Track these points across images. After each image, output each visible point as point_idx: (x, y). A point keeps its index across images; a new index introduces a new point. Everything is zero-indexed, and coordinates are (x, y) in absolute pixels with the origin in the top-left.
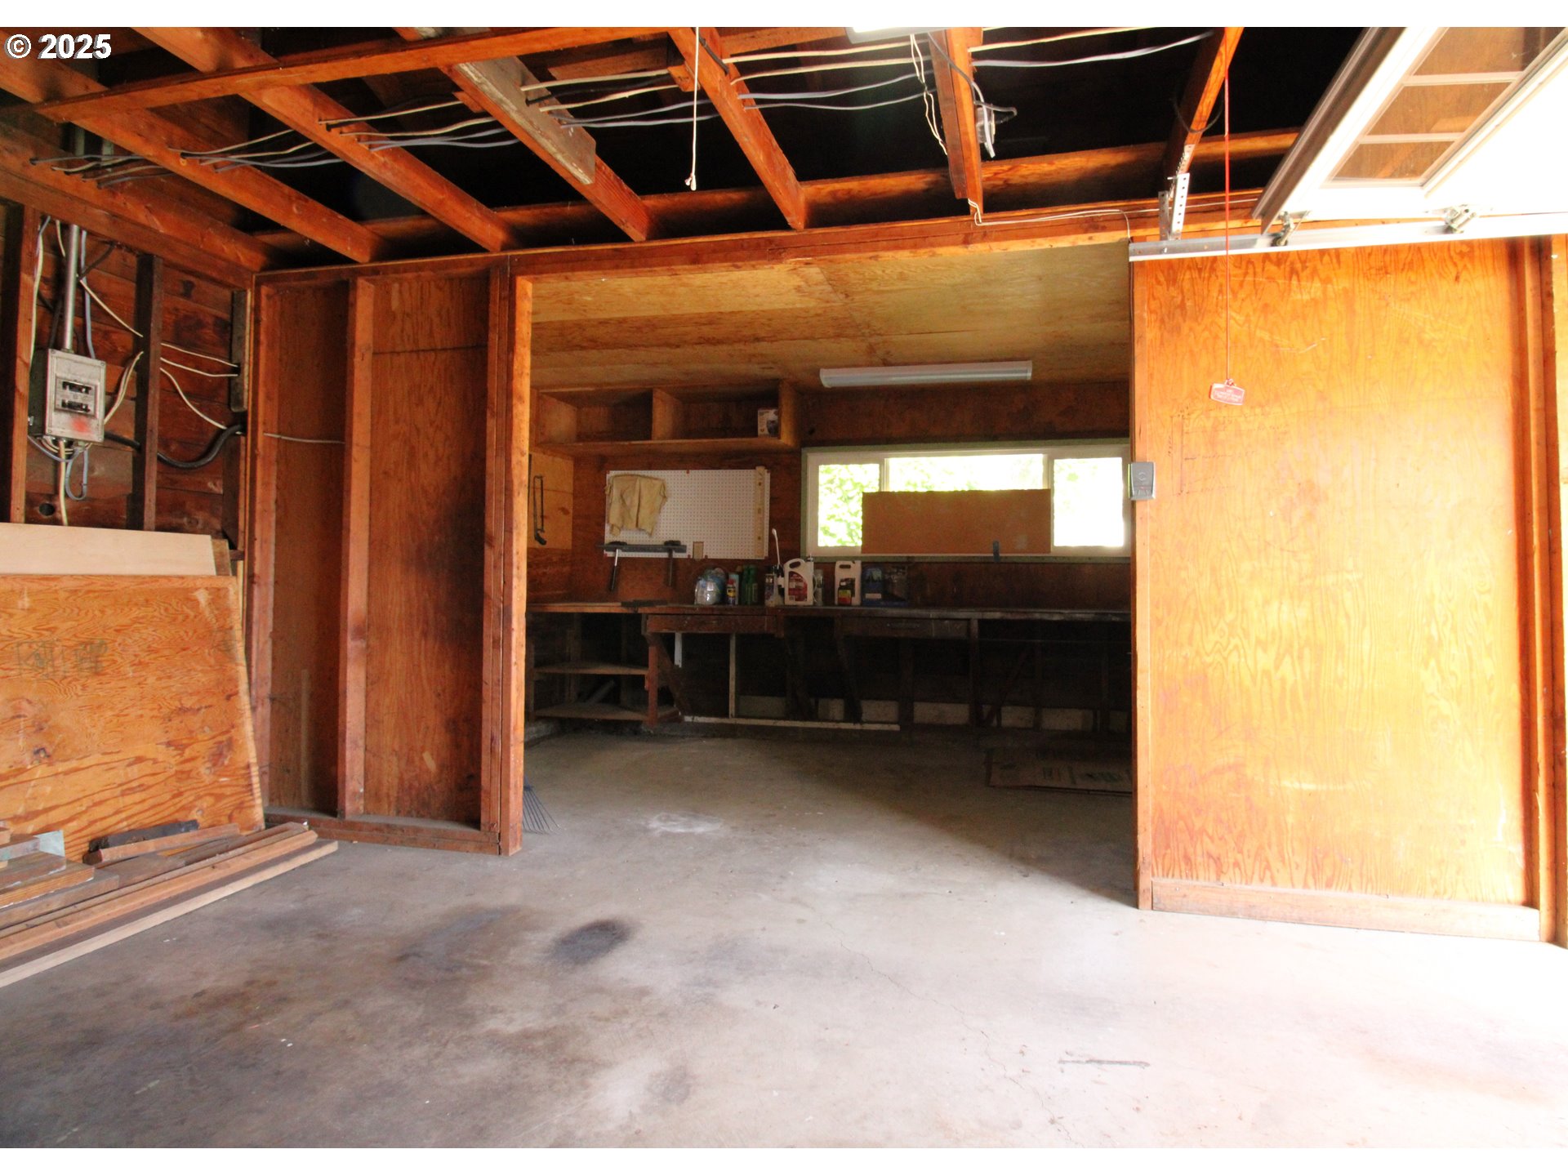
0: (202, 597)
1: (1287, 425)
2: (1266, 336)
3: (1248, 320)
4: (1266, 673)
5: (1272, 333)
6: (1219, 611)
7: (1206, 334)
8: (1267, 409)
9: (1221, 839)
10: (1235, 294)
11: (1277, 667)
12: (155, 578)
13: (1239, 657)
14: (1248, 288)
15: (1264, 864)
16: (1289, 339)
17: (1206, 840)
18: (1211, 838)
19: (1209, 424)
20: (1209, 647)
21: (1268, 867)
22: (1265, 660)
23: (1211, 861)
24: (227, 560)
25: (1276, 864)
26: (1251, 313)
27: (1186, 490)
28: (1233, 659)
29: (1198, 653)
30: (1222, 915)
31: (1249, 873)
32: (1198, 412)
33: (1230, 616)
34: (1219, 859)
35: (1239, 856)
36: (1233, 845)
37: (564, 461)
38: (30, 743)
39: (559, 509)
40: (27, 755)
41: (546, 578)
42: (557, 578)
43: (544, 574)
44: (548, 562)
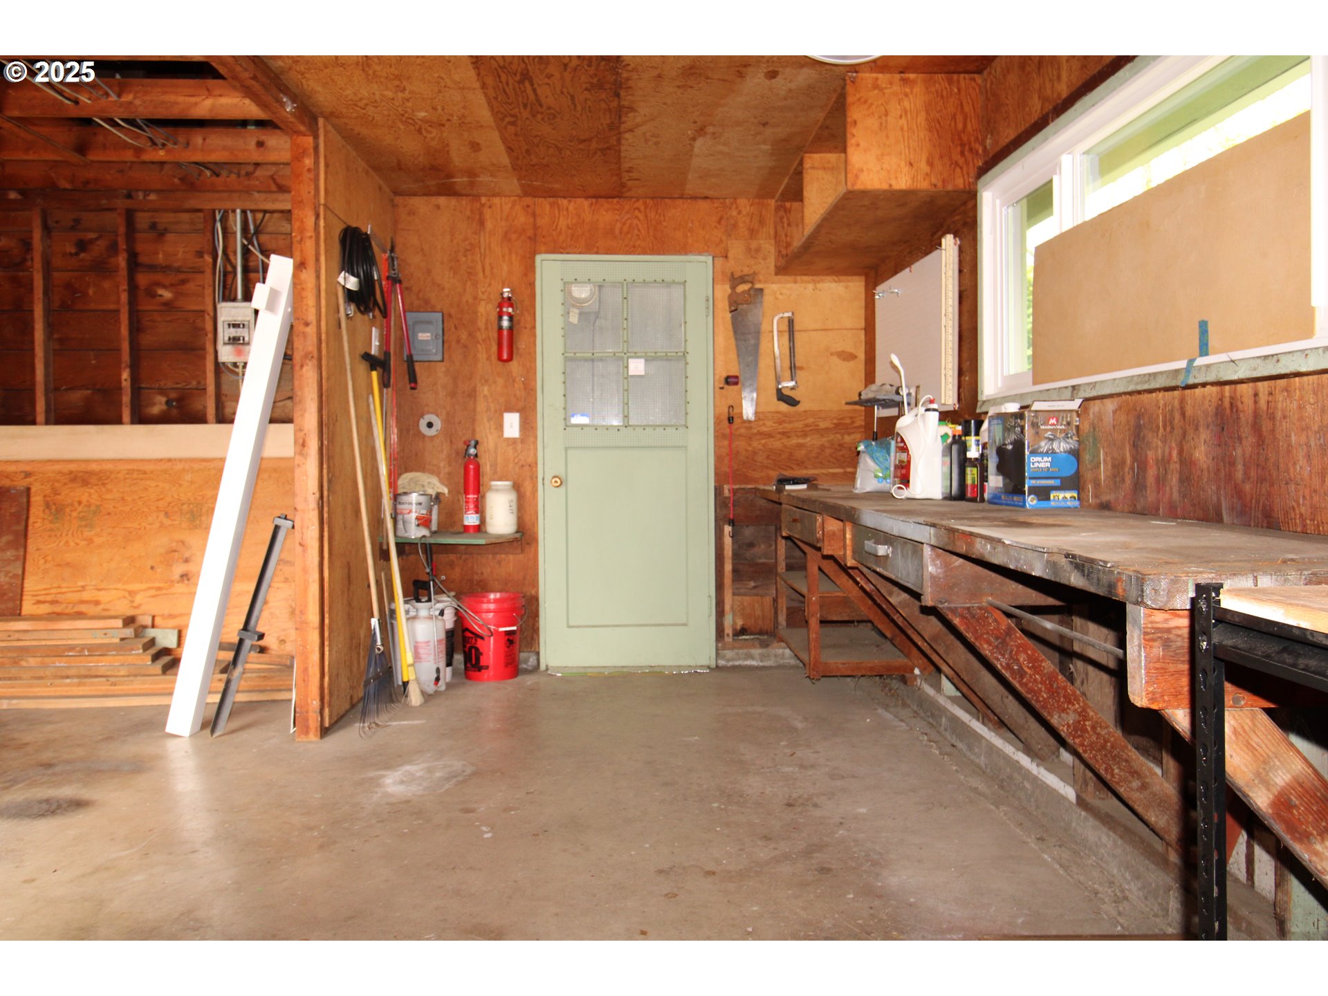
37: (841, 284)
38: (179, 569)
39: (832, 354)
40: (176, 577)
41: (803, 452)
42: (828, 451)
43: (801, 446)
44: (808, 429)
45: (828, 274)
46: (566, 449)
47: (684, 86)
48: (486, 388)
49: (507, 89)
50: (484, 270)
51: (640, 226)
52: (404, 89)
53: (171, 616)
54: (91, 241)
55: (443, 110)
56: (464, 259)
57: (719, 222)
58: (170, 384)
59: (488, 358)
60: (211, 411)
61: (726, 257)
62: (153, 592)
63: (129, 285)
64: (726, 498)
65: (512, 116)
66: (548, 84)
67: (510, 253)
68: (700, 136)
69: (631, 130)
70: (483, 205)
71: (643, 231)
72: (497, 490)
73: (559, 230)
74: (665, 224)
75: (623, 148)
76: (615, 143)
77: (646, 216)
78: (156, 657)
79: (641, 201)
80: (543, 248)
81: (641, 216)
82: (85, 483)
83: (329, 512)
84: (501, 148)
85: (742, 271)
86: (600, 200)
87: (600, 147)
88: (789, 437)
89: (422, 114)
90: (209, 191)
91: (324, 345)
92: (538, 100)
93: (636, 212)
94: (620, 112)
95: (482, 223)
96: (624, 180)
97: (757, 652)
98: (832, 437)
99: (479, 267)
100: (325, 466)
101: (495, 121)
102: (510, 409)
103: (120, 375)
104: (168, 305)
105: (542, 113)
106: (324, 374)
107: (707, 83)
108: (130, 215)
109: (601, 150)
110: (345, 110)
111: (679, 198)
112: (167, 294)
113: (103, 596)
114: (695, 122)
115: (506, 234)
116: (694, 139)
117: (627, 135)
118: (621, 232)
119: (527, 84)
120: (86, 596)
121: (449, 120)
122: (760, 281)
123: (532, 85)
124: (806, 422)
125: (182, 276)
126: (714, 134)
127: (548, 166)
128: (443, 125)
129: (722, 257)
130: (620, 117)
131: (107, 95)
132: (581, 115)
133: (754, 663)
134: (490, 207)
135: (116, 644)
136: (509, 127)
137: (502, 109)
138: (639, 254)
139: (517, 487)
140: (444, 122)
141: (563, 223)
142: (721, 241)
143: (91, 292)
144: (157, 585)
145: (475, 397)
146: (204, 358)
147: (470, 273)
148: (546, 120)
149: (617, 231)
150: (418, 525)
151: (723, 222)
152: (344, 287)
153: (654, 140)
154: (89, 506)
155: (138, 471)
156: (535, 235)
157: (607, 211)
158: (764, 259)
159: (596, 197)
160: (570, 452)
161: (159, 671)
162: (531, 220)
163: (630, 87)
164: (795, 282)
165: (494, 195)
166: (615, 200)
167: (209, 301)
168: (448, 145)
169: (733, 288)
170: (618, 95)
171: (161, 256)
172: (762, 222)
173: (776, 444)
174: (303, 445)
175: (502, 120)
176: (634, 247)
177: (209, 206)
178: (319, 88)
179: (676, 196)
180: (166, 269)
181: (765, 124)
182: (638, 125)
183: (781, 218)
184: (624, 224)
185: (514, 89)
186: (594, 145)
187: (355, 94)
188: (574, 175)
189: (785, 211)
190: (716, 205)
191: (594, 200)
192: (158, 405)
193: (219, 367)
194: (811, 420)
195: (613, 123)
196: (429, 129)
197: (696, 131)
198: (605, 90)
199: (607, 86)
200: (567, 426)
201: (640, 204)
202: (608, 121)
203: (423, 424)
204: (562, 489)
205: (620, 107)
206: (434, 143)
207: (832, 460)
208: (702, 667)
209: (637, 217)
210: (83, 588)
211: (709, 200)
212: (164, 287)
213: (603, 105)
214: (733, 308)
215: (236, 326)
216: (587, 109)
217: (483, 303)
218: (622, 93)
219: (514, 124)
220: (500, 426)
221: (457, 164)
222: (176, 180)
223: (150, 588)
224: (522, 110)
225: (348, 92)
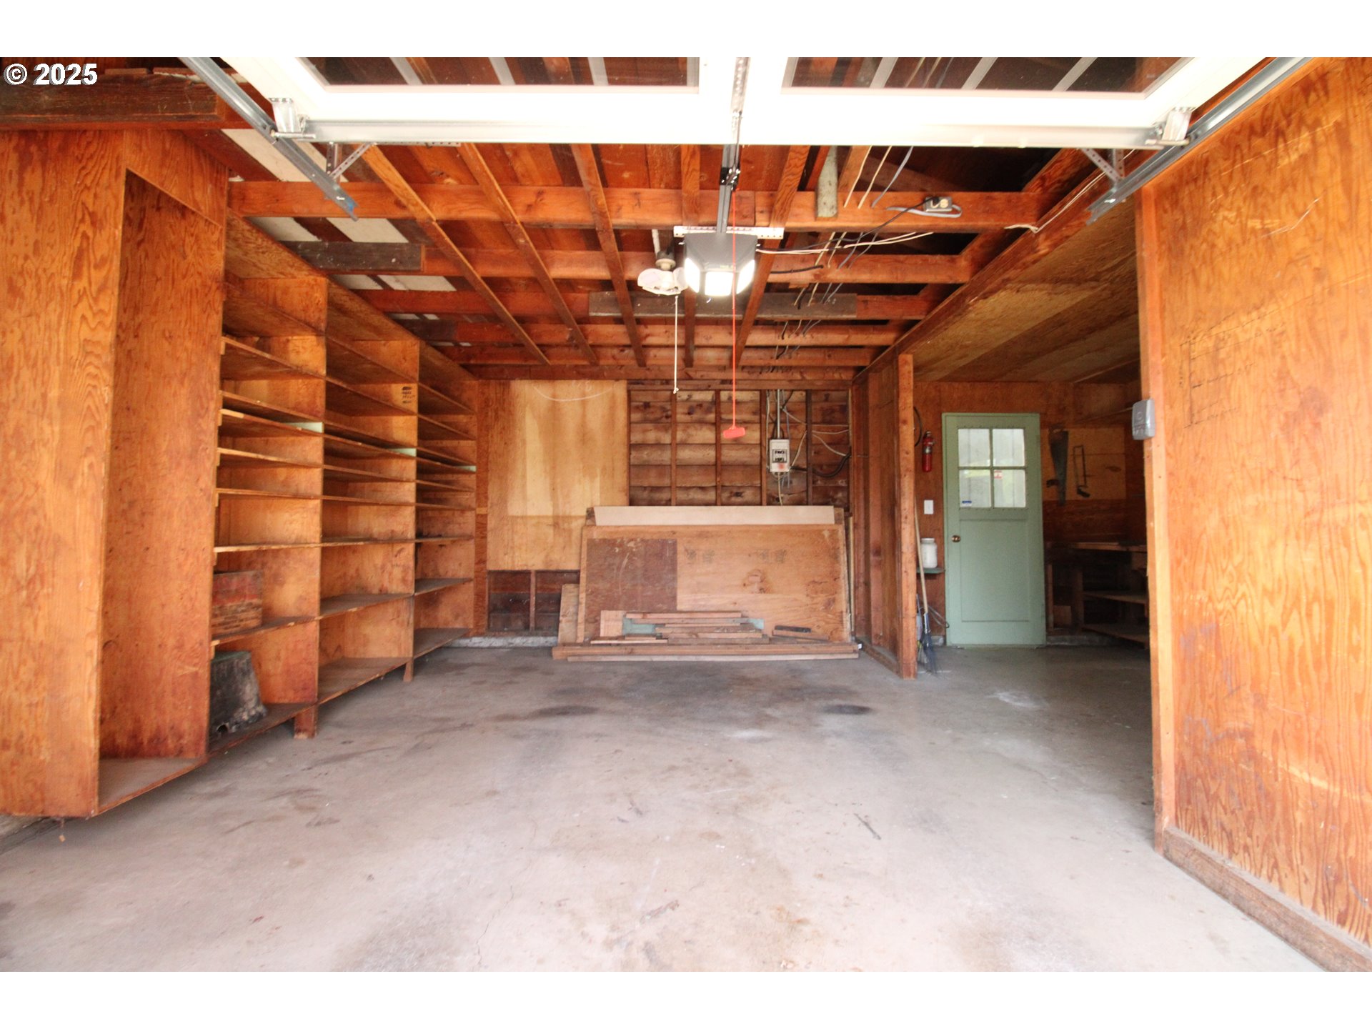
0: (826, 534)
1: (1284, 323)
2: (1256, 224)
3: (1239, 215)
4: (1273, 629)
5: (1262, 218)
6: (1228, 553)
7: (1204, 246)
8: (1263, 310)
9: (1233, 812)
10: (1225, 189)
11: (1284, 625)
12: (807, 526)
13: (1247, 605)
14: (1237, 176)
15: (1272, 861)
16: (1280, 218)
17: (1220, 809)
18: (1224, 808)
19: (1210, 344)
20: (1220, 592)
21: (1276, 866)
22: (1273, 615)
23: (1224, 834)
24: (843, 516)
25: (1283, 866)
26: (1241, 204)
27: (1196, 419)
28: (1242, 608)
29: (1210, 599)
30: (1214, 890)
31: (1259, 866)
32: (1201, 334)
33: (1237, 559)
34: (1231, 834)
35: (1248, 840)
36: (1243, 825)
37: (1111, 429)
39: (1107, 468)
43: (1090, 520)
44: (1094, 510)
46: (960, 521)
51: (999, 397)
54: (697, 407)
57: (1042, 395)
58: (738, 484)
60: (765, 499)
67: (927, 412)
69: (1063, 349)
73: (953, 399)
74: (1013, 396)
77: (1002, 392)
80: (945, 409)
82: (706, 538)
85: (1055, 421)
88: (1085, 514)
90: (765, 380)
92: (1045, 335)
93: (998, 390)
96: (1008, 373)
97: (1067, 637)
102: (927, 498)
115: (925, 401)
117: (1056, 351)
118: (988, 400)
122: (1067, 427)
124: (1093, 506)
125: (745, 426)
129: (1045, 414)
133: (1066, 644)
138: (998, 412)
141: (955, 396)
142: (1043, 405)
143: (696, 434)
149: (985, 401)
154: (707, 551)
156: (942, 403)
157: (979, 389)
158: (1068, 414)
159: (974, 382)
162: (938, 394)
164: (1085, 428)
166: (984, 383)
169: (1051, 431)
172: (1065, 394)
173: (1077, 518)
176: (995, 408)
177: (763, 388)
184: (989, 396)
189: (1079, 389)
190: (1040, 385)
191: (972, 384)
193: (768, 475)
194: (1096, 505)
195: (1061, 345)
200: (960, 507)
201: (998, 385)
204: (958, 543)
206: (944, 355)
207: (1108, 528)
209: (998, 393)
211: (1037, 383)
215: (779, 452)
218: (1096, 332)
219: (1008, 346)
220: (922, 508)
222: (747, 374)
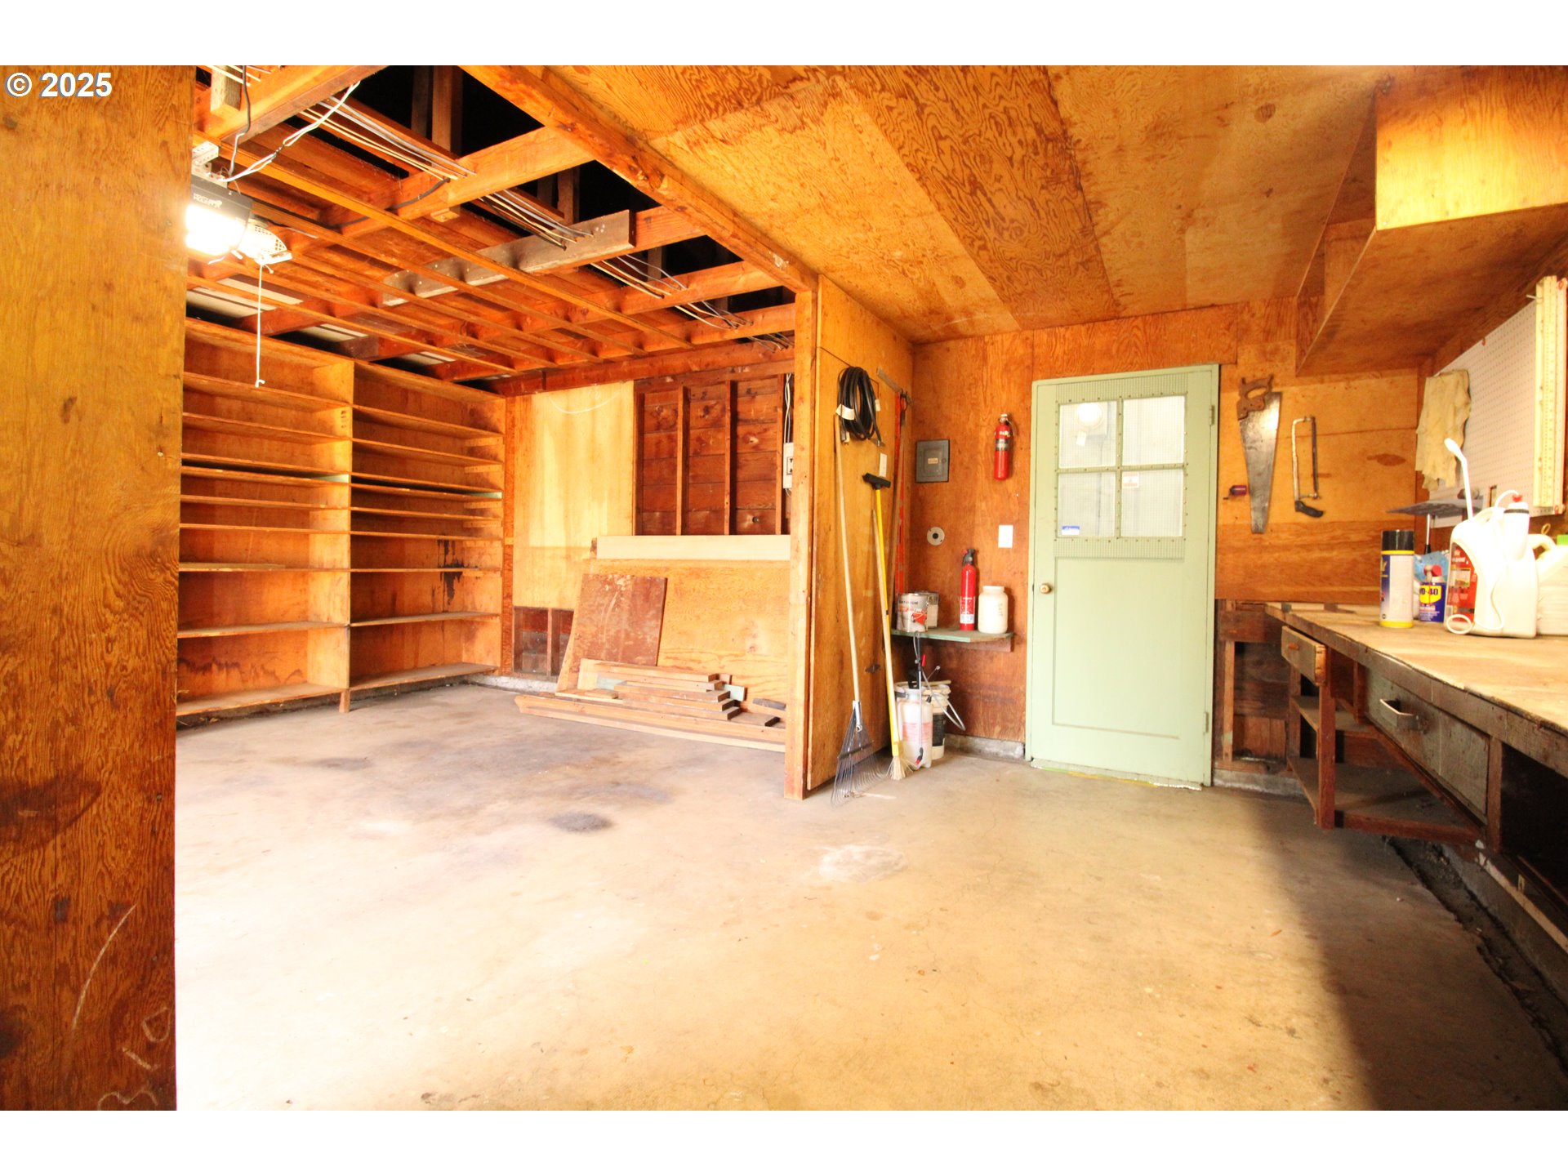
37: (1385, 379)
38: (749, 642)
39: (1370, 458)
40: (747, 648)
41: (1328, 567)
42: (1361, 567)
43: (1324, 560)
44: (1335, 542)
45: (1364, 370)
46: (1056, 559)
47: (1153, 157)
48: (984, 504)
49: (961, 205)
50: (985, 401)
51: (1138, 343)
52: (871, 228)
53: (743, 677)
54: (712, 407)
55: (914, 245)
56: (968, 392)
57: (1228, 329)
58: (755, 506)
59: (987, 477)
60: (778, 526)
61: (1236, 363)
62: (732, 658)
63: (731, 434)
64: (1229, 613)
65: (981, 239)
66: (1001, 190)
67: (1009, 383)
68: (1189, 225)
69: (1106, 233)
70: (985, 344)
71: (1141, 349)
72: (988, 594)
73: (1055, 356)
74: (1166, 338)
75: (1105, 257)
76: (1094, 253)
77: (1145, 333)
78: (725, 707)
79: (1140, 319)
80: (1040, 376)
81: (1139, 334)
82: (698, 576)
83: (816, 608)
84: (982, 280)
85: (1254, 376)
86: (1097, 324)
87: (1080, 260)
88: (1309, 550)
89: (898, 254)
90: (781, 360)
91: (816, 466)
92: (998, 213)
93: (1135, 331)
94: (1089, 210)
95: (985, 359)
96: (1116, 297)
97: (1262, 777)
98: (1367, 551)
99: (981, 398)
100: (814, 568)
101: (966, 249)
102: (1004, 522)
103: (724, 500)
104: (756, 447)
105: (1008, 229)
106: (816, 490)
107: (1181, 146)
108: (734, 386)
109: (1082, 264)
110: (834, 263)
111: (1182, 310)
112: (755, 440)
113: (704, 658)
114: (1180, 207)
115: (1006, 365)
116: (1182, 231)
117: (1104, 240)
118: (1118, 351)
119: (979, 193)
120: (694, 656)
121: (924, 256)
122: (1276, 385)
123: (985, 195)
124: (1332, 534)
125: (765, 426)
126: (1205, 219)
127: (1034, 292)
128: (921, 262)
129: (1231, 363)
130: (1090, 218)
131: (680, 288)
132: (1048, 223)
133: (1257, 789)
134: (993, 344)
135: (702, 694)
136: (981, 253)
137: (967, 233)
138: (1137, 370)
139: (1008, 592)
140: (921, 259)
141: (1059, 350)
142: (1229, 347)
143: (711, 442)
144: (735, 653)
145: (974, 512)
146: (775, 485)
147: (973, 404)
148: (1014, 236)
149: (1114, 351)
150: (914, 621)
151: (1233, 328)
152: (840, 417)
153: (1136, 240)
154: (699, 592)
155: (730, 569)
156: (1033, 364)
157: (1104, 333)
158: (1283, 360)
159: (1094, 321)
160: (1060, 562)
161: (726, 718)
162: (1030, 350)
163: (1090, 174)
164: (1322, 382)
165: (995, 334)
166: (1112, 322)
167: (779, 442)
168: (934, 284)
169: (1245, 395)
170: (1079, 188)
171: (752, 413)
172: (1280, 322)
173: (1294, 557)
174: (797, 551)
175: (972, 245)
176: (1131, 364)
177: (782, 372)
178: (803, 243)
179: (1177, 308)
180: (755, 421)
181: (1269, 193)
182: (1113, 225)
183: (1305, 316)
184: (1121, 343)
185: (969, 204)
186: (1073, 259)
187: (833, 242)
188: (1064, 299)
189: (1310, 307)
190: (1224, 311)
191: (1091, 325)
192: (748, 521)
193: (784, 491)
194: (1338, 533)
195: (1084, 227)
196: (911, 269)
197: (1183, 219)
198: (1064, 183)
199: (1064, 177)
200: (1057, 537)
201: (1139, 322)
202: (1079, 225)
203: (930, 535)
204: (1051, 596)
205: (1087, 205)
206: (921, 285)
207: (1366, 576)
208: (1193, 783)
209: (1135, 335)
210: (692, 651)
211: (1216, 308)
212: (754, 435)
213: (1068, 206)
214: (1242, 415)
216: (1052, 213)
217: (984, 429)
218: (1084, 184)
219: (984, 247)
220: (995, 538)
221: (951, 304)
222: (760, 355)
223: (731, 655)
224: (987, 230)
225: (828, 242)
